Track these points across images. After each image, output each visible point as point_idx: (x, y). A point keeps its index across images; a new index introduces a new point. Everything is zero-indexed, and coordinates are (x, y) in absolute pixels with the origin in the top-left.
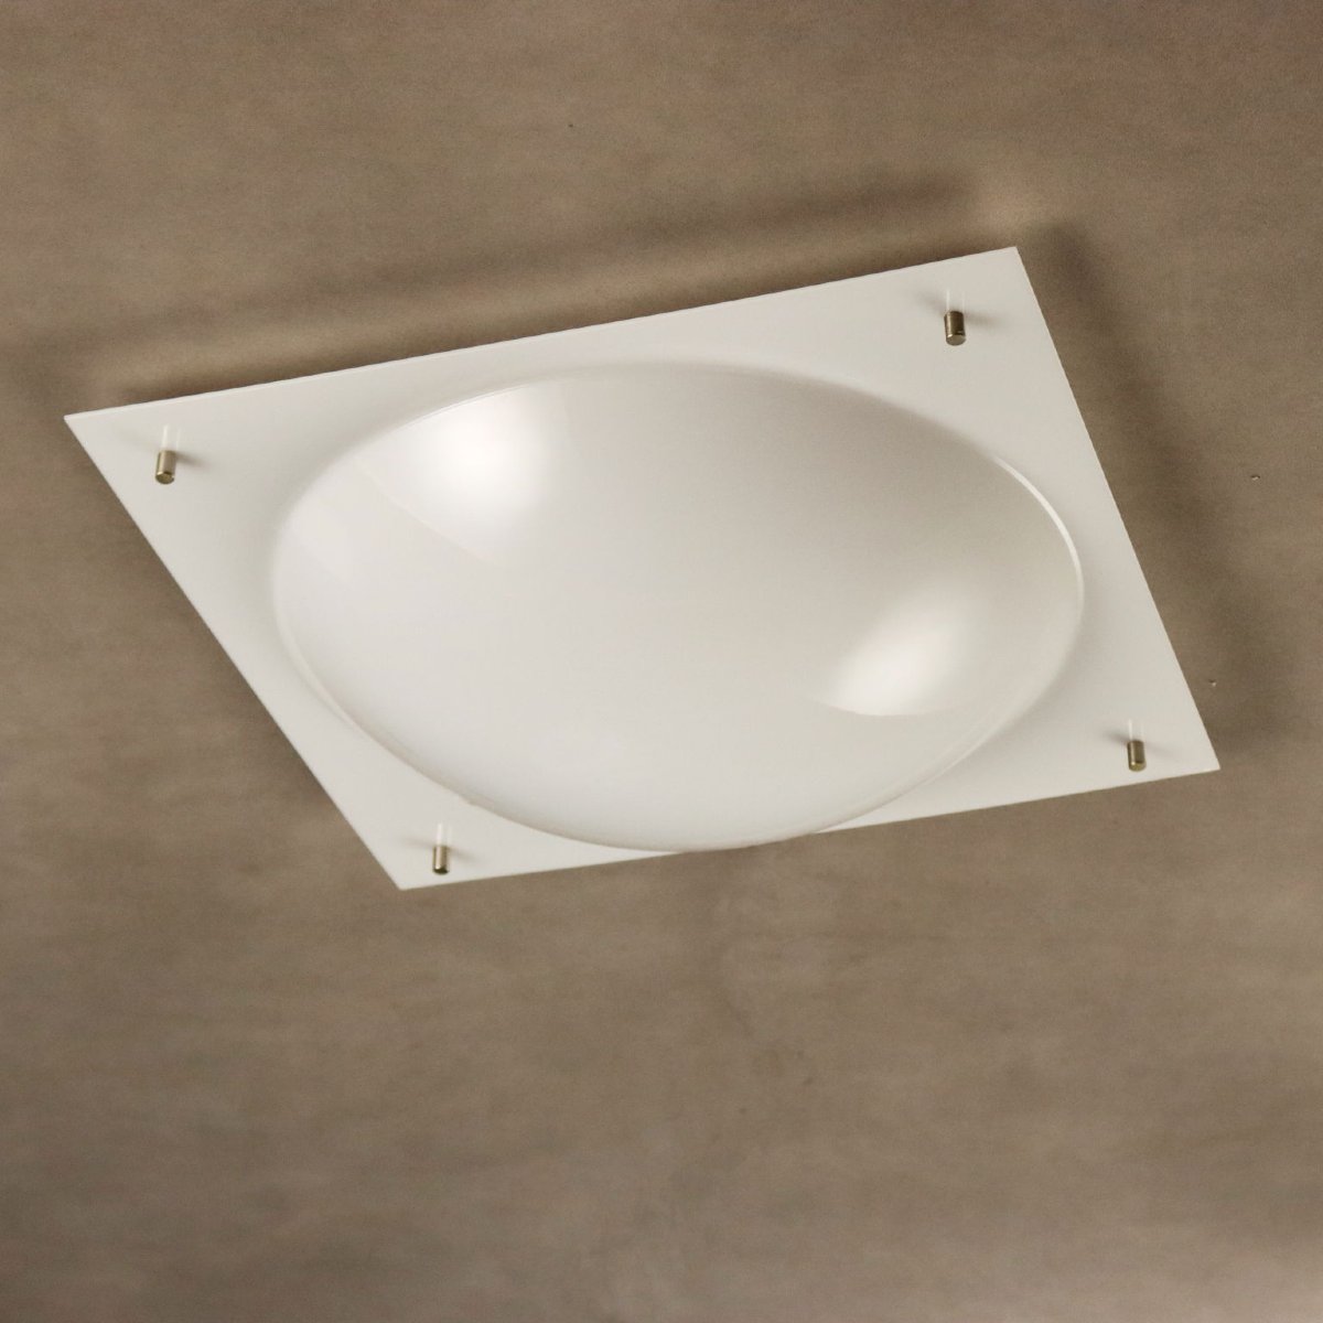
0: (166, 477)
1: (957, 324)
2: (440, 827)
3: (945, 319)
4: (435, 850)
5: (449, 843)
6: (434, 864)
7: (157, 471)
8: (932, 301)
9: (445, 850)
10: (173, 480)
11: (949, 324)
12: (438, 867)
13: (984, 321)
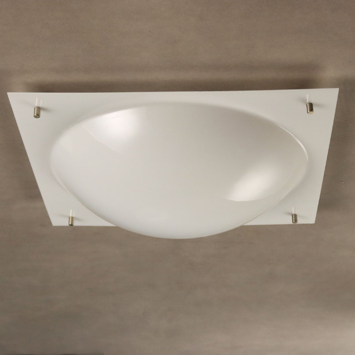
0: (38, 116)
1: (311, 107)
2: (71, 211)
3: (307, 105)
4: (69, 218)
5: (74, 216)
6: (69, 223)
7: (34, 114)
8: (303, 100)
9: (72, 218)
10: (39, 117)
11: (308, 107)
12: (70, 224)
13: (319, 105)
